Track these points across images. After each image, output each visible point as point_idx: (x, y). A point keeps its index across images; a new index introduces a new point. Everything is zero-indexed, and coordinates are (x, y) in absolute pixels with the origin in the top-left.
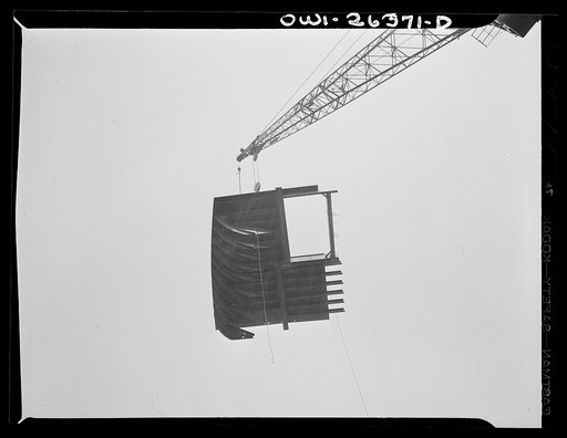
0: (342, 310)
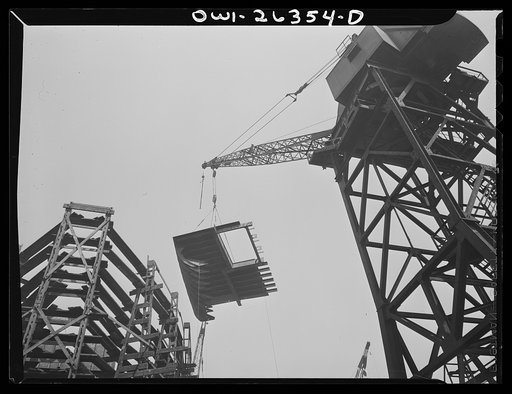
0: (276, 290)
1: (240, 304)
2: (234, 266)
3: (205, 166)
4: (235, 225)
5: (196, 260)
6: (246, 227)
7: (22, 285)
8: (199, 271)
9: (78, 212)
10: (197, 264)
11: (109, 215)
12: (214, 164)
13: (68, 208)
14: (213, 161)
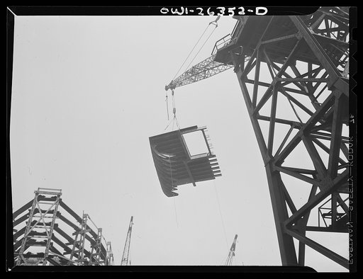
0: (220, 175)
1: (195, 185)
2: (192, 158)
3: (167, 88)
4: (194, 128)
5: (168, 153)
6: (202, 130)
7: (14, 233)
8: (168, 161)
9: (42, 195)
10: (168, 156)
11: (59, 196)
12: (172, 86)
13: (37, 194)
14: (171, 84)
